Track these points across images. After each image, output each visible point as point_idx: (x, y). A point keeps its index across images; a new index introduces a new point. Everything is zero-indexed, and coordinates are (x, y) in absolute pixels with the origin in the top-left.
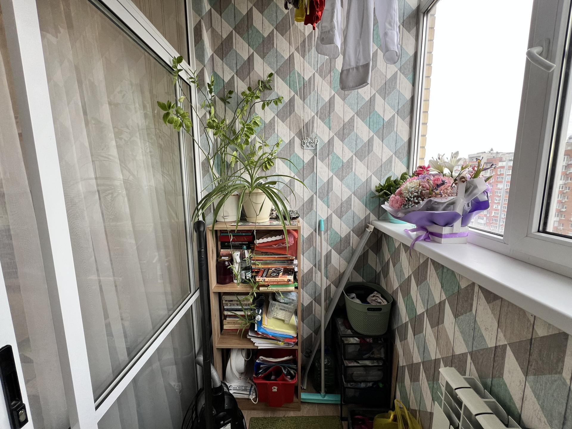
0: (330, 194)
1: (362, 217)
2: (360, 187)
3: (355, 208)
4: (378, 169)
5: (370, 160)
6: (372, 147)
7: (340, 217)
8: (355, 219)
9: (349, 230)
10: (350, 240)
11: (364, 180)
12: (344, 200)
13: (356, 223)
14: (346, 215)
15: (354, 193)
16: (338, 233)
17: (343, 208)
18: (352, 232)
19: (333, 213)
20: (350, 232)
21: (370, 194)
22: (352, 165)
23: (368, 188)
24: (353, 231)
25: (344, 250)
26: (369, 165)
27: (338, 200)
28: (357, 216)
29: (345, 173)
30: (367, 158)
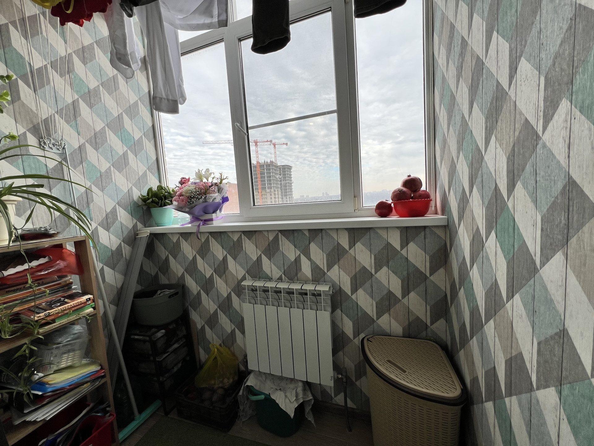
0: (91, 205)
1: (130, 226)
2: (123, 198)
3: (121, 219)
4: (136, 181)
5: (128, 172)
6: (128, 161)
7: (107, 229)
8: (123, 229)
9: (119, 242)
10: (122, 251)
11: (126, 190)
12: (108, 211)
13: (126, 233)
14: (113, 227)
15: (118, 203)
16: (109, 246)
17: (109, 220)
18: (122, 243)
19: (98, 226)
20: (121, 243)
21: (134, 204)
22: (111, 175)
23: (131, 199)
24: (123, 241)
25: (118, 263)
26: (128, 176)
27: (102, 211)
28: (125, 226)
29: (104, 183)
30: (125, 170)
